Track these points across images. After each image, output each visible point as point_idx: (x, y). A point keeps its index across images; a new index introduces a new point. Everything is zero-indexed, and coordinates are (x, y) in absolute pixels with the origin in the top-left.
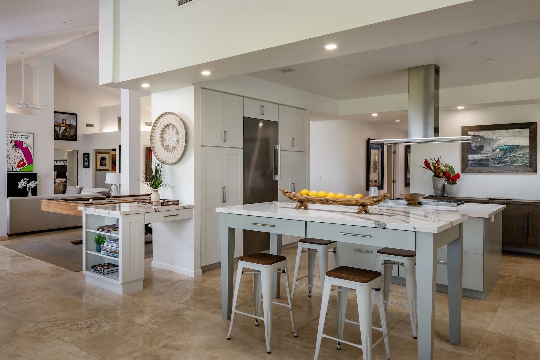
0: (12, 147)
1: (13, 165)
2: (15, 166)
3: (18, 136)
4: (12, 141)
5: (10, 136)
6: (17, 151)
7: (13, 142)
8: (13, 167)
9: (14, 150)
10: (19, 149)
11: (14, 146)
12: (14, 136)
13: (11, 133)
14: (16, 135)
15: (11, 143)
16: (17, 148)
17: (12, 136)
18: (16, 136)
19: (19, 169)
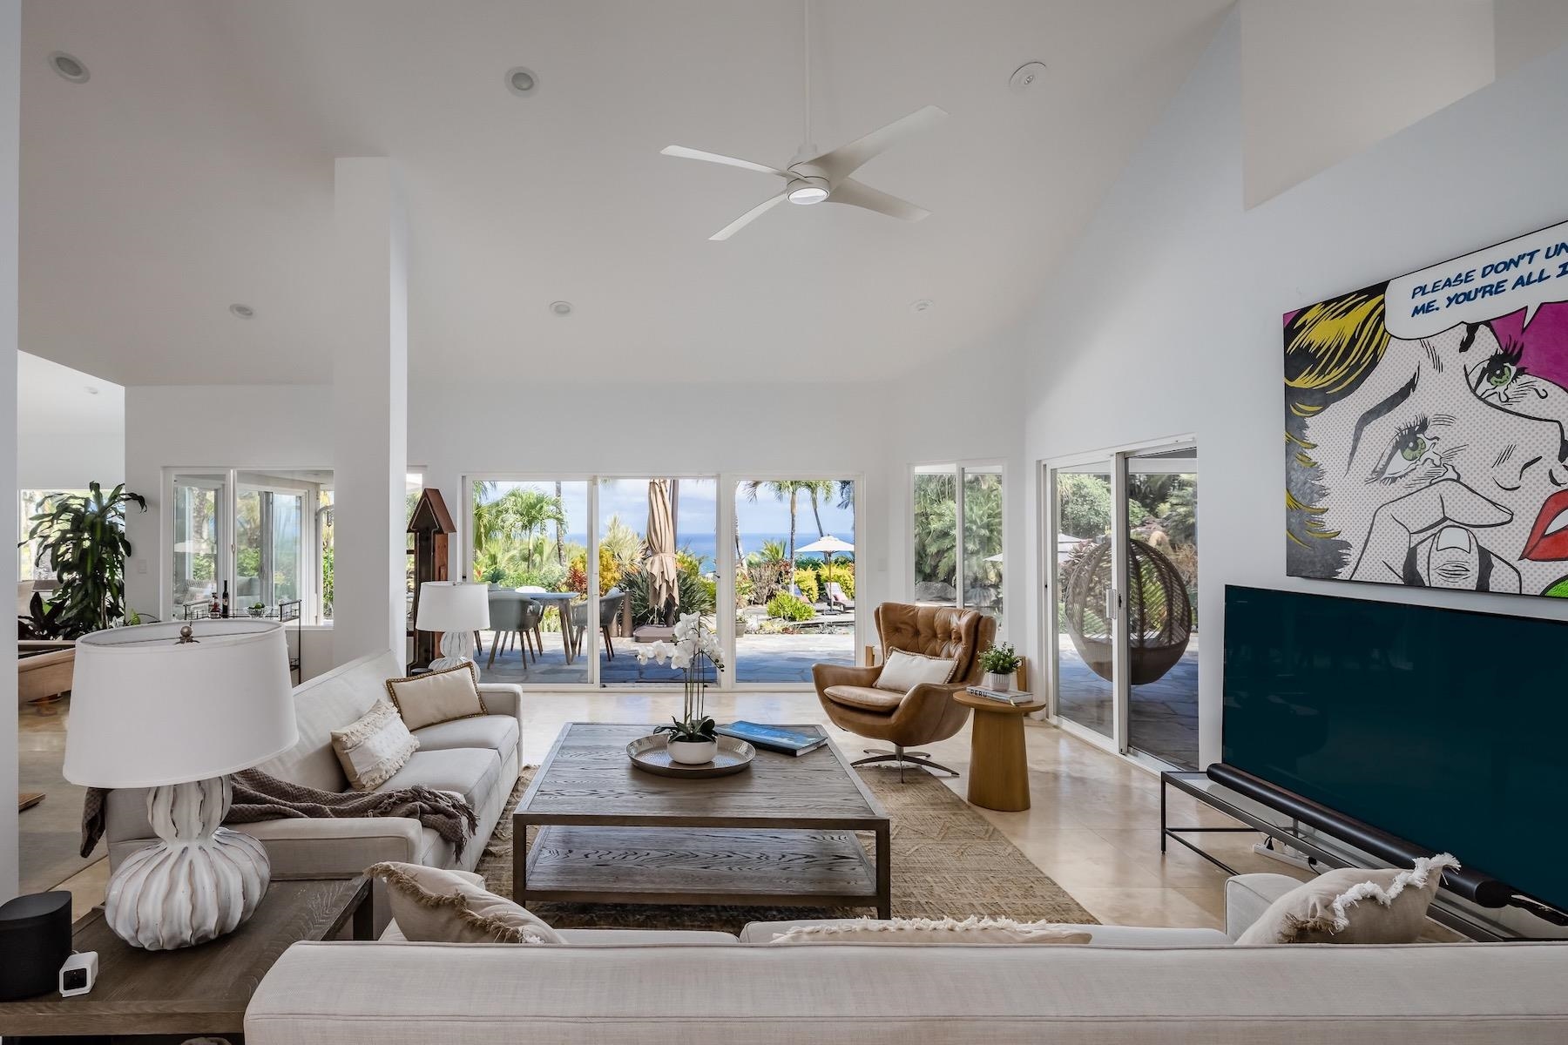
0: (1473, 379)
1: (1487, 539)
2: (1509, 542)
3: (1524, 269)
4: (1472, 328)
5: (1451, 292)
6: (1530, 404)
7: (1483, 333)
8: (1485, 557)
9: (1494, 400)
10: (1541, 384)
11: (1494, 367)
12: (1493, 279)
13: (1461, 267)
14: (1507, 266)
15: (1465, 346)
16: (1524, 379)
17: (1479, 282)
18: (1513, 274)
19: (1540, 575)
